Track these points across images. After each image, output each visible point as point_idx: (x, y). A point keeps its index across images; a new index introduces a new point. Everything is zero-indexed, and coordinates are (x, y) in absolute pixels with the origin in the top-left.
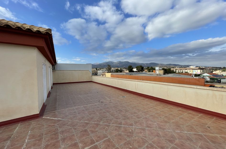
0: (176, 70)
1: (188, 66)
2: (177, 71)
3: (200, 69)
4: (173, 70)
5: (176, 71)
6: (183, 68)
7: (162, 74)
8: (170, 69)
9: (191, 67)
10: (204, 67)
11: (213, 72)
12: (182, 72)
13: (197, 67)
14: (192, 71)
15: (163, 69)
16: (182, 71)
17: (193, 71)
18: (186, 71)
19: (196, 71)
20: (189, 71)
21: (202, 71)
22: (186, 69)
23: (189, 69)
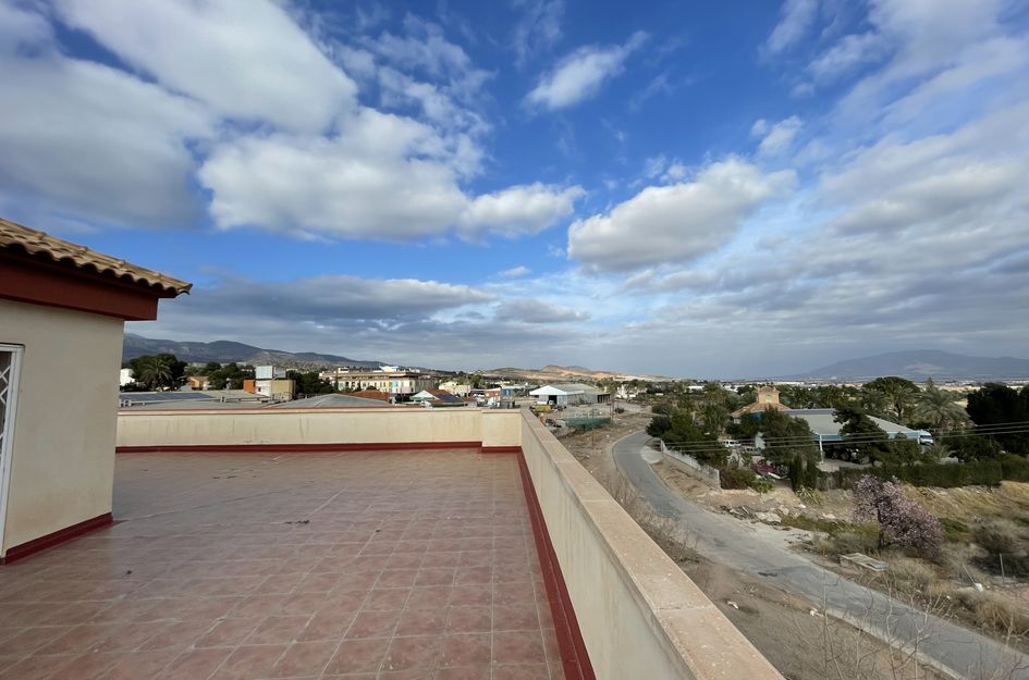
0: (337, 378)
1: (376, 365)
2: (342, 385)
3: (410, 376)
4: (328, 381)
5: (336, 384)
6: (362, 374)
7: (286, 398)
8: (314, 376)
9: (387, 369)
10: (418, 371)
11: (441, 388)
12: (359, 389)
13: (401, 369)
14: (387, 383)
15: (291, 375)
16: (359, 384)
17: (390, 384)
18: (372, 383)
19: (399, 382)
20: (377, 383)
21: (414, 382)
22: (371, 378)
23: (381, 377)
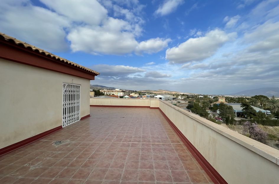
0: (104, 92)
1: (114, 88)
2: (105, 93)
3: (123, 91)
4: (102, 93)
5: (104, 93)
6: (111, 91)
7: (93, 96)
8: (99, 91)
9: (117, 90)
10: (125, 90)
11: (131, 95)
12: (110, 95)
13: (120, 90)
14: (117, 93)
15: (94, 91)
16: (110, 93)
17: (118, 93)
18: (113, 93)
19: (120, 93)
20: (114, 93)
21: (124, 93)
22: (113, 92)
23: (115, 92)
